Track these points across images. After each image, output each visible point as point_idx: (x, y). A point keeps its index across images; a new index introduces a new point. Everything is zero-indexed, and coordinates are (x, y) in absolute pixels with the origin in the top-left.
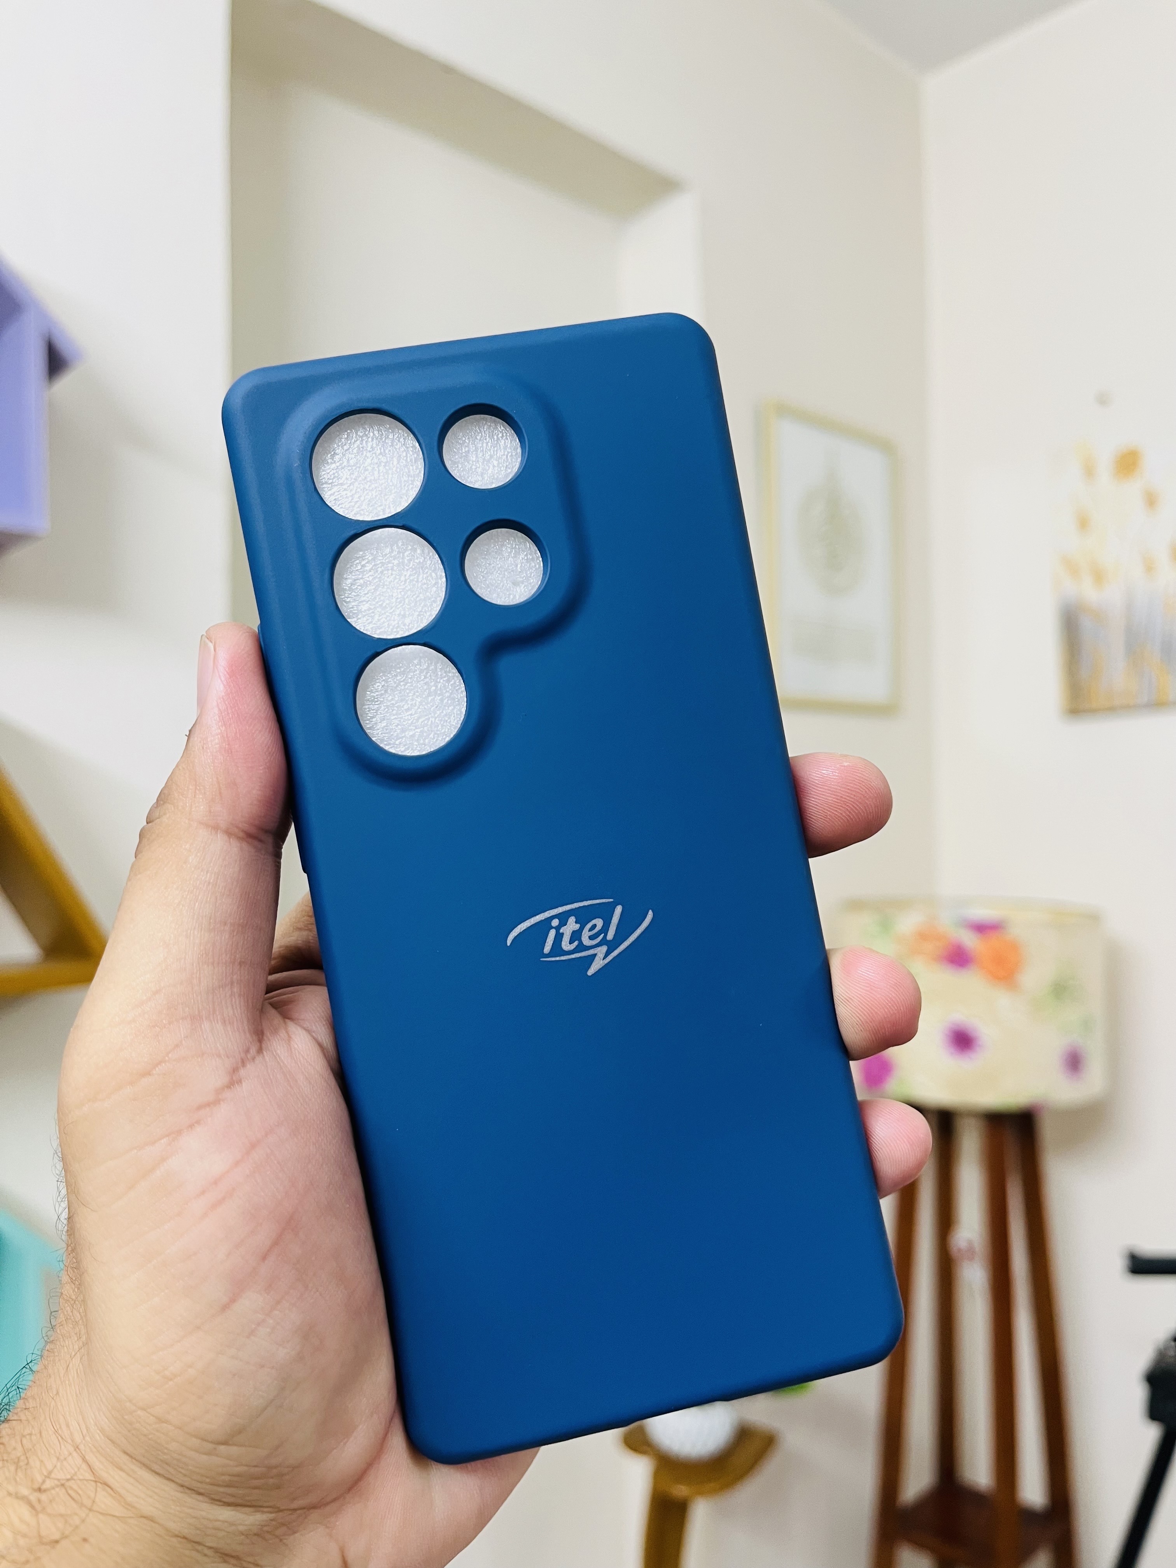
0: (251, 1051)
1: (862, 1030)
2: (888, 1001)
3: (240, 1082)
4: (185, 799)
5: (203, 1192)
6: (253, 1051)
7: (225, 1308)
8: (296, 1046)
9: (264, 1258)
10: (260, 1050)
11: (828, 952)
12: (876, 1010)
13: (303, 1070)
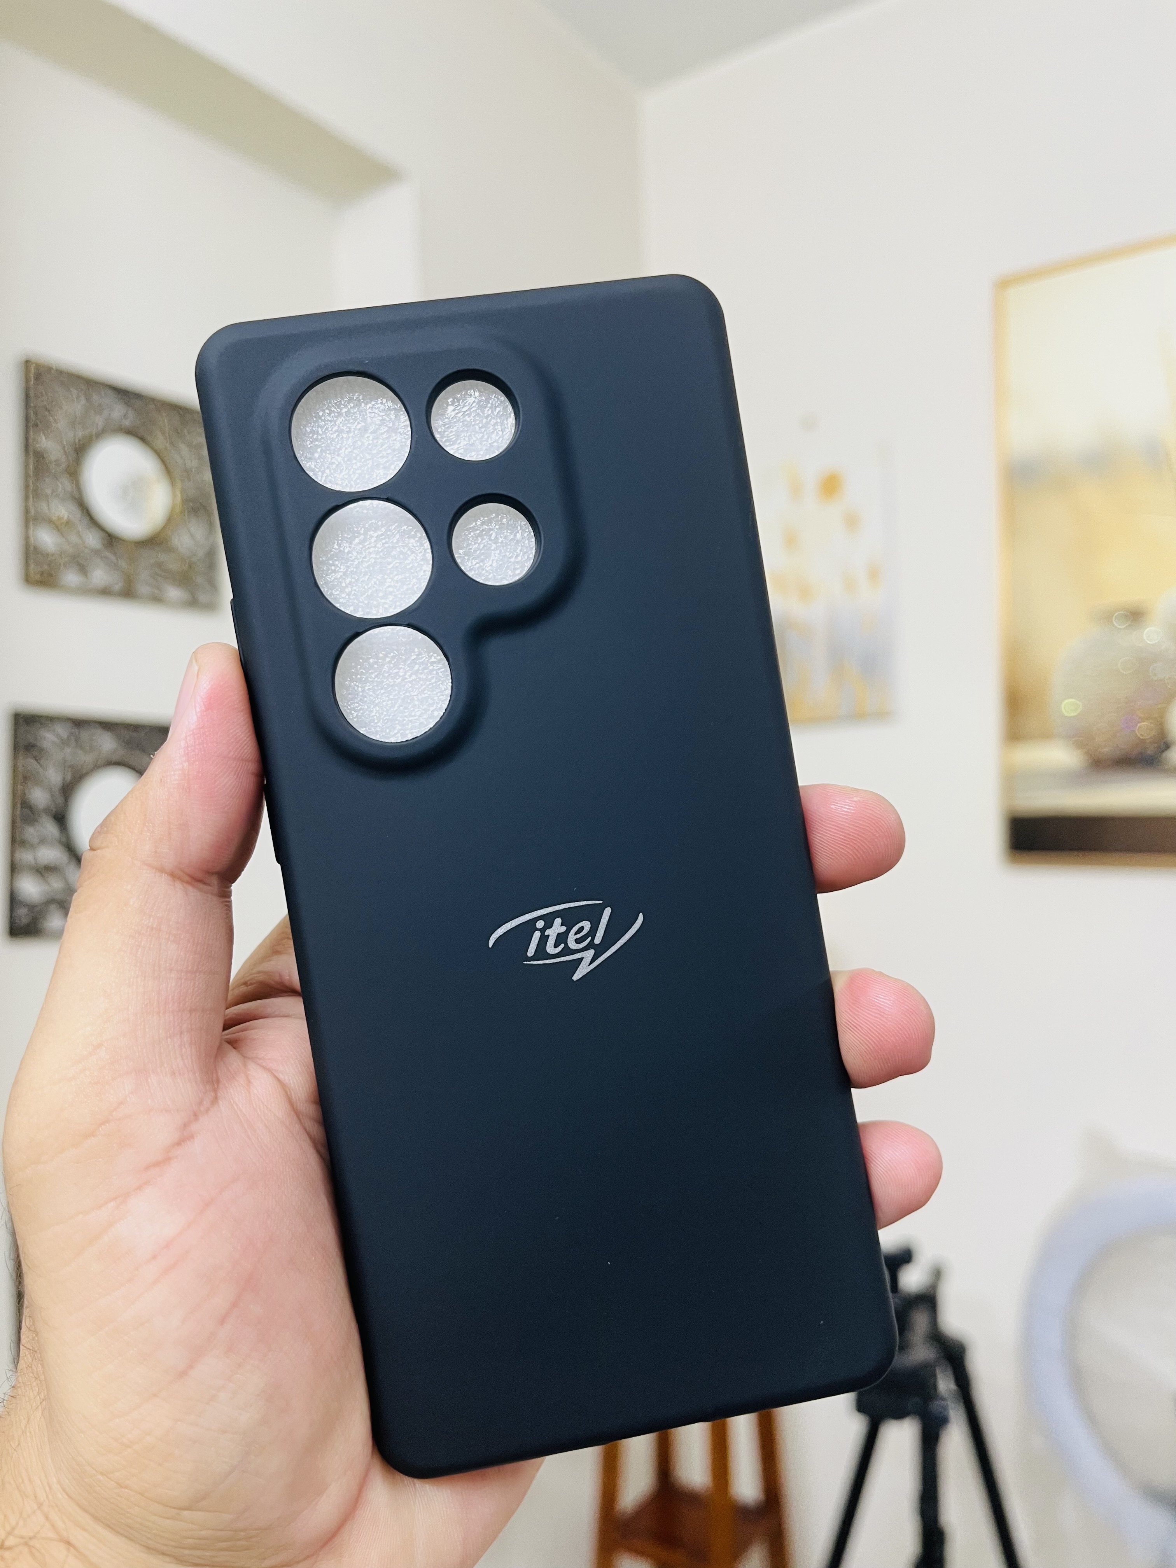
0: (205, 1103)
1: (871, 1058)
2: (899, 1028)
3: (191, 1137)
4: (130, 834)
5: (154, 1257)
6: (207, 1103)
7: (183, 1374)
8: (255, 1091)
9: (222, 1321)
10: (215, 1100)
11: (832, 976)
12: (886, 1038)
13: (263, 1117)
